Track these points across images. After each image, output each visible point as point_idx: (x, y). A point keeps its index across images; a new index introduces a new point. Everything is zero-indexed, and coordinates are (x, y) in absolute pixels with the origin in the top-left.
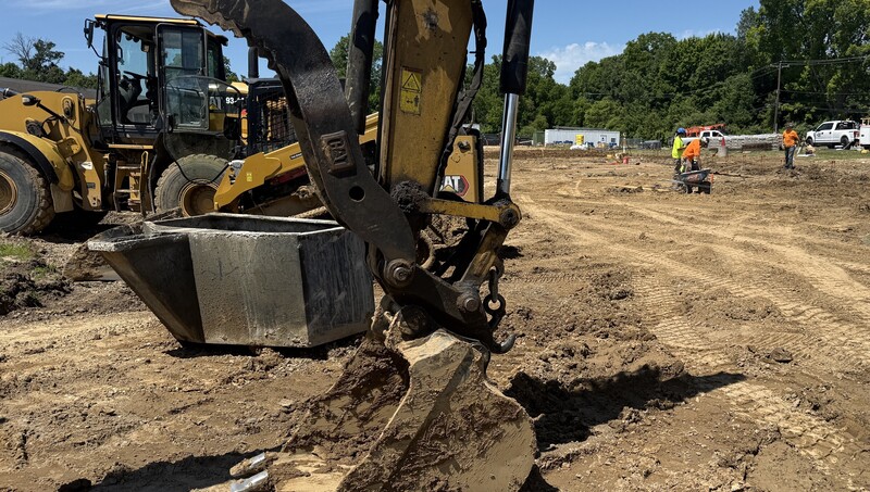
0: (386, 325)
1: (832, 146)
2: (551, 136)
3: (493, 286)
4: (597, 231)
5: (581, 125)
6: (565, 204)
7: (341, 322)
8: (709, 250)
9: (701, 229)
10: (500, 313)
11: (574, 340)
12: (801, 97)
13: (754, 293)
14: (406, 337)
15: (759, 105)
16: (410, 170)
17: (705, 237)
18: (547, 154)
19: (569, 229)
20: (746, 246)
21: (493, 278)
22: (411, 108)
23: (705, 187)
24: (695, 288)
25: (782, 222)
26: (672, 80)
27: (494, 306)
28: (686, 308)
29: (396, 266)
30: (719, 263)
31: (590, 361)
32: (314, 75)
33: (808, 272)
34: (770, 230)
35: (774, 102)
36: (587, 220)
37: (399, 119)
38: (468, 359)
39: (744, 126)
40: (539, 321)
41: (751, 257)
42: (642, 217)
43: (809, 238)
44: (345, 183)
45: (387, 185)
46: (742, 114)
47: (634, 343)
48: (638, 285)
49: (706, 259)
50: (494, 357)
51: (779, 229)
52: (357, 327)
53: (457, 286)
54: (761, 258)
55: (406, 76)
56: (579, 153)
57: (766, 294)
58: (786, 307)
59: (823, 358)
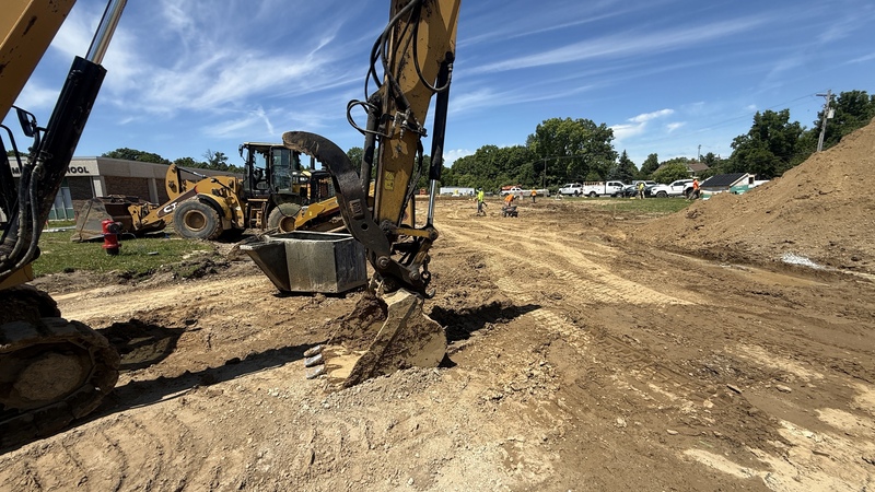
0: (377, 287)
1: (570, 195)
2: (443, 190)
3: (425, 267)
4: (467, 235)
5: (456, 185)
6: (451, 222)
7: (352, 281)
8: (519, 244)
9: (515, 234)
10: (429, 278)
11: (460, 289)
12: (555, 173)
13: (541, 265)
14: (385, 292)
15: (537, 177)
16: (388, 216)
17: (517, 238)
18: (441, 198)
19: (453, 234)
20: (536, 242)
21: (425, 264)
22: (390, 188)
23: (515, 214)
24: (514, 263)
25: (551, 231)
26: (498, 166)
27: (426, 277)
28: (511, 273)
29: (382, 260)
30: (524, 250)
31: (468, 299)
32: (347, 175)
33: (565, 255)
34: (546, 234)
35: (543, 176)
36: (463, 230)
37: (384, 192)
38: (415, 303)
39: (530, 186)
40: (443, 279)
41: (539, 247)
42: (487, 228)
43: (565, 238)
44: (360, 222)
45: (378, 222)
46: (529, 181)
47: (489, 290)
48: (488, 261)
49: (518, 249)
50: (426, 301)
51: (550, 234)
52: (359, 283)
53: (408, 268)
54: (543, 248)
55: (387, 173)
56: (456, 198)
57: (548, 266)
58: (557, 272)
59: (576, 297)
